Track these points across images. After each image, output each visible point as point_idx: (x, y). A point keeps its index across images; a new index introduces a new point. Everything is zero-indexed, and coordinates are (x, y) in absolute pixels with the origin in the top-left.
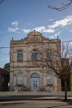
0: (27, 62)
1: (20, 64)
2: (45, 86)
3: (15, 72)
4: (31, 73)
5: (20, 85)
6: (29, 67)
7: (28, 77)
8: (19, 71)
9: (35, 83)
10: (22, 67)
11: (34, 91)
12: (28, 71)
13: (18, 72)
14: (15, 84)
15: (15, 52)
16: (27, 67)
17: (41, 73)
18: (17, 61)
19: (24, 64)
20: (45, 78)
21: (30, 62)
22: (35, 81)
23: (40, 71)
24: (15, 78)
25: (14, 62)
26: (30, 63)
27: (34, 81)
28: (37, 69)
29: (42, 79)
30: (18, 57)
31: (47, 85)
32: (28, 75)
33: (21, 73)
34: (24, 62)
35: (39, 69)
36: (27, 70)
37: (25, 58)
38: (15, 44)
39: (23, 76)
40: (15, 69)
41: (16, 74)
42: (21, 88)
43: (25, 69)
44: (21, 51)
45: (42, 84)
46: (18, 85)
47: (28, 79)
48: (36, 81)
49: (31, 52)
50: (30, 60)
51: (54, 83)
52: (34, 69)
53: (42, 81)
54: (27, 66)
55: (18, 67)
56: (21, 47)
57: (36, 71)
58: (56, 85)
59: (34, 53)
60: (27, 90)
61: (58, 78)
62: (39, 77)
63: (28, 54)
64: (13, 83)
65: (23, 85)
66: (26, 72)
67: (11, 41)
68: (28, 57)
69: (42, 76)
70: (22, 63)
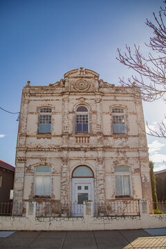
0: (62, 136)
1: (44, 142)
2: (110, 200)
3: (30, 162)
4: (73, 164)
5: (43, 197)
6: (69, 149)
7: (64, 175)
8: (41, 159)
9: (83, 191)
10: (49, 150)
11: (85, 216)
12: (65, 161)
13: (38, 161)
14: (29, 193)
15: (32, 113)
16: (63, 148)
17: (101, 166)
18: (35, 134)
19: (55, 142)
20: (109, 179)
21: (70, 135)
22: (83, 188)
23: (98, 160)
24: (29, 178)
25: (27, 136)
26: (71, 138)
27: (80, 188)
28: (89, 154)
29: (101, 182)
30: (38, 125)
31: (116, 197)
32: (64, 170)
33: (46, 164)
34: (54, 136)
35: (94, 154)
36: (62, 158)
37: (57, 128)
38: (34, 95)
39: (49, 173)
40: (30, 154)
41: (32, 168)
43: (57, 154)
44: (48, 110)
45: (102, 195)
46: (37, 196)
47: (64, 179)
48: (86, 188)
49: (73, 112)
50: (70, 132)
51: (134, 192)
52: (81, 154)
53: (102, 187)
54: (64, 146)
55: (39, 149)
56: (48, 102)
57: (86, 158)
58: (140, 197)
59: (81, 116)
60: (62, 210)
61: (143, 179)
62: (93, 177)
63: (66, 117)
64: (23, 190)
65: (49, 197)
66: (60, 161)
67: (26, 87)
68: (66, 125)
69: (101, 172)
70: (48, 138)
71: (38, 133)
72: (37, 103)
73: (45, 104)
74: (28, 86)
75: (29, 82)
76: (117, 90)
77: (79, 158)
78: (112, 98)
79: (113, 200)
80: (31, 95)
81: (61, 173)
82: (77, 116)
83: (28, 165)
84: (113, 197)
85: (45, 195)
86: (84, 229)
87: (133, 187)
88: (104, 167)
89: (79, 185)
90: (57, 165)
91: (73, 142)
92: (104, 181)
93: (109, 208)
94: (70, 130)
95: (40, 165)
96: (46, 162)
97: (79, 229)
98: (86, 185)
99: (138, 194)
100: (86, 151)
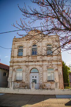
0: (26, 56)
1: (20, 59)
2: (45, 82)
4: (31, 67)
5: (19, 80)
6: (28, 62)
7: (27, 72)
8: (19, 66)
9: (34, 78)
10: (21, 62)
12: (27, 66)
13: (17, 66)
14: (14, 79)
15: (16, 48)
17: (41, 68)
18: (17, 56)
19: (24, 59)
20: (45, 73)
21: (29, 56)
23: (40, 65)
24: (14, 73)
25: (14, 57)
26: (30, 57)
27: (33, 77)
28: (36, 63)
29: (41, 75)
30: (18, 53)
31: (48, 81)
33: (20, 68)
34: (24, 57)
35: (38, 63)
36: (26, 65)
37: (25, 54)
38: (17, 41)
39: (22, 71)
40: (14, 64)
41: (15, 69)
42: (19, 83)
43: (24, 64)
44: (22, 47)
45: (41, 80)
46: (17, 80)
47: (27, 74)
48: (36, 77)
49: (31, 47)
50: (29, 55)
51: (55, 79)
52: (33, 63)
53: (41, 77)
54: (27, 60)
55: (18, 62)
56: (22, 44)
57: (36, 65)
58: (58, 81)
59: (34, 48)
60: (26, 86)
61: (59, 73)
62: (38, 73)
63: (28, 49)
64: (12, 78)
65: (21, 81)
66: (25, 66)
67: (14, 38)
68: (28, 52)
69: (41, 71)
70: (21, 58)
71: (18, 56)
72: (18, 44)
73: (20, 44)
74: (15, 38)
75: (15, 37)
76: (49, 37)
77: (32, 65)
78: (47, 40)
79: (46, 82)
80: (15, 41)
81: (26, 71)
82: (33, 48)
83: (14, 68)
84: (46, 81)
85: (20, 80)
86: (31, 94)
87: (55, 77)
88: (43, 69)
89: (33, 76)
90: (24, 68)
91: (30, 59)
92: (43, 74)
93: (45, 85)
94: (29, 54)
95: (18, 68)
96: (21, 67)
97: (29, 94)
98: (36, 76)
99: (57, 80)
100: (35, 62)
